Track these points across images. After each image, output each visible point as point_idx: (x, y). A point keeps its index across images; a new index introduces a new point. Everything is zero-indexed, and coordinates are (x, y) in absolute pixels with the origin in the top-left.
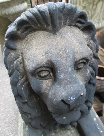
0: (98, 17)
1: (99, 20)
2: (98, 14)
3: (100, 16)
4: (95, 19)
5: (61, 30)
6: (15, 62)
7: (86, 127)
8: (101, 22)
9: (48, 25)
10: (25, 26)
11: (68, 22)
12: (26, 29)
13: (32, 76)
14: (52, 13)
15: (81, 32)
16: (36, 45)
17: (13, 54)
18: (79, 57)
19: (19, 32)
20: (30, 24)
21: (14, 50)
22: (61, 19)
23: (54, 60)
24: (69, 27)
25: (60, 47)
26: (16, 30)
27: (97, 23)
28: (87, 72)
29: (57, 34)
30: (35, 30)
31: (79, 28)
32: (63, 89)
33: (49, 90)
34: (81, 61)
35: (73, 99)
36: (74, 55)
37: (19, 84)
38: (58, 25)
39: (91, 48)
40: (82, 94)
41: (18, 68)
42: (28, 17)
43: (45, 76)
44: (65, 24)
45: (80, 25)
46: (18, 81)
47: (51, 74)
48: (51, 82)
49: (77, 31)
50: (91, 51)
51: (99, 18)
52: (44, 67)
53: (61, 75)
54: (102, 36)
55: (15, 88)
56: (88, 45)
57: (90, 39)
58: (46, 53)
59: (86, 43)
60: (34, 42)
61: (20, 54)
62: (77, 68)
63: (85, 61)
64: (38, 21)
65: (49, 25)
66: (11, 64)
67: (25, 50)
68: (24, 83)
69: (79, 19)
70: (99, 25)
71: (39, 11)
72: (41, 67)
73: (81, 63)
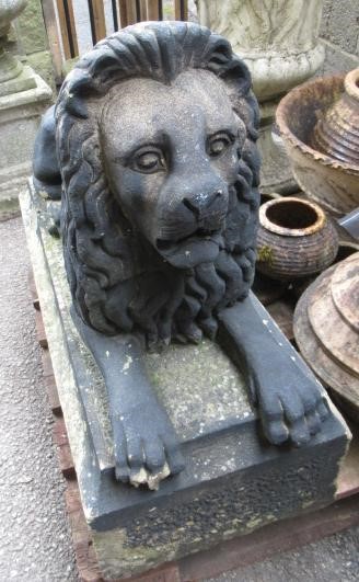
0: (295, 33)
1: (300, 45)
2: (295, 25)
3: (300, 31)
4: (285, 44)
5: (180, 76)
6: (85, 144)
7: (238, 326)
8: (306, 53)
9: (155, 66)
10: (109, 68)
11: (192, 62)
12: (111, 74)
13: (125, 165)
14: (163, 44)
15: (220, 81)
16: (133, 106)
17: (80, 127)
18: (214, 127)
19: (97, 81)
20: (119, 65)
21: (84, 117)
22: (179, 56)
23: (169, 130)
24: (194, 71)
25: (179, 108)
26: (90, 76)
27: (291, 58)
28: (231, 160)
29: (173, 84)
30: (128, 77)
31: (215, 72)
32: (186, 181)
33: (159, 191)
34: (218, 136)
35: (204, 197)
36: (205, 123)
37: (90, 194)
38: (175, 66)
39: (242, 117)
40: (220, 191)
41: (90, 157)
42: (117, 51)
43: (152, 165)
44: (187, 65)
45: (216, 66)
46: (88, 188)
47: (163, 160)
48: (161, 178)
49: (211, 78)
50: (242, 123)
51: (298, 38)
52: (151, 144)
53: (182, 158)
54: (306, 104)
55: (81, 204)
56: (234, 109)
57: (239, 97)
58: (155, 119)
59: (232, 105)
60: (128, 100)
61: (96, 127)
62: (212, 150)
63: (228, 137)
64: (137, 58)
65: (157, 67)
66: (76, 147)
67: (109, 116)
68: (101, 190)
69: (214, 55)
70: (299, 63)
71: (139, 40)
72: (146, 145)
73: (219, 140)
